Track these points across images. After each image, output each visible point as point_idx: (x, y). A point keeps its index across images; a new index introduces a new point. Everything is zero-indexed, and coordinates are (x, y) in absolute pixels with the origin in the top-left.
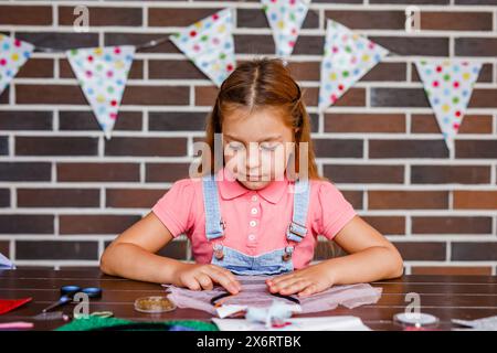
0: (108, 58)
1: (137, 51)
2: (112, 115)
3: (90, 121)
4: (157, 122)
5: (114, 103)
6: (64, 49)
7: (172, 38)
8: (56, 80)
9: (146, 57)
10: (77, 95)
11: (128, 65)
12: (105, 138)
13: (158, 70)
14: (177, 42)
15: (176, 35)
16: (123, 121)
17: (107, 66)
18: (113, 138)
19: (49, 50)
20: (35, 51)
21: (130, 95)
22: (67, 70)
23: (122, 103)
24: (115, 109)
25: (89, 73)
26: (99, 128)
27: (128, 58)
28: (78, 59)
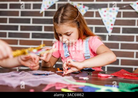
0: (111, 11)
1: (120, 9)
2: (111, 29)
3: (105, 30)
4: (125, 31)
5: (112, 25)
6: (97, 8)
7: (131, 5)
8: (95, 18)
9: (122, 11)
10: (101, 22)
11: (116, 13)
12: (109, 35)
13: (125, 15)
14: (133, 6)
15: (132, 4)
16: (115, 30)
17: (110, 14)
18: (111, 35)
20: (89, 9)
21: (117, 23)
22: (98, 15)
23: (115, 25)
24: (112, 27)
25: (105, 16)
26: (107, 32)
27: (117, 11)
28: (102, 11)
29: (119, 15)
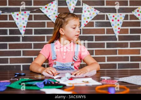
0: (22, 15)
1: (30, 13)
2: (24, 30)
3: (18, 32)
4: (37, 32)
5: (24, 27)
6: (10, 12)
7: (40, 9)
8: (8, 21)
9: (33, 14)
10: (14, 25)
11: (28, 16)
12: (22, 36)
13: (36, 17)
14: (42, 10)
15: (41, 8)
16: (27, 32)
17: (22, 17)
18: (24, 36)
19: (6, 12)
20: (2, 13)
21: (29, 25)
22: (11, 18)
23: (27, 27)
24: (25, 29)
25: (17, 19)
26: (21, 34)
27: (28, 14)
28: (14, 15)
29: (30, 18)
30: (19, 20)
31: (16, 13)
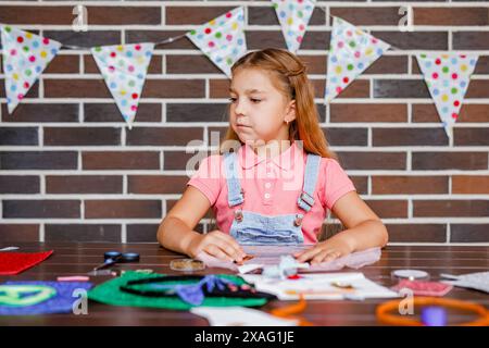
0: (129, 54)
1: (156, 48)
2: (133, 107)
3: (114, 113)
4: (175, 113)
5: (135, 96)
6: (89, 46)
7: (188, 35)
8: (82, 75)
9: (164, 53)
10: (101, 88)
11: (147, 60)
12: (127, 128)
13: (175, 64)
14: (194, 38)
15: (193, 32)
16: (144, 112)
17: (128, 62)
18: (134, 128)
19: (74, 47)
20: (62, 48)
21: (150, 88)
22: (91, 66)
23: (142, 96)
24: (136, 102)
25: (112, 68)
26: (123, 119)
27: (147, 54)
28: (101, 55)
29: (155, 65)
30: (117, 73)
31: (107, 49)
